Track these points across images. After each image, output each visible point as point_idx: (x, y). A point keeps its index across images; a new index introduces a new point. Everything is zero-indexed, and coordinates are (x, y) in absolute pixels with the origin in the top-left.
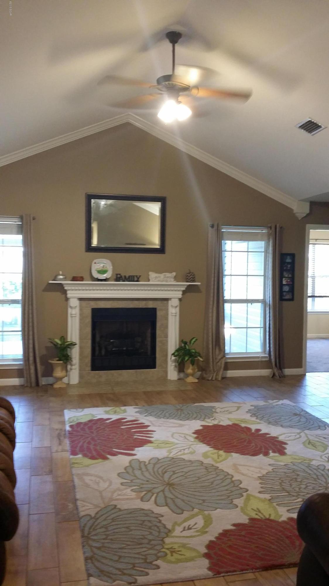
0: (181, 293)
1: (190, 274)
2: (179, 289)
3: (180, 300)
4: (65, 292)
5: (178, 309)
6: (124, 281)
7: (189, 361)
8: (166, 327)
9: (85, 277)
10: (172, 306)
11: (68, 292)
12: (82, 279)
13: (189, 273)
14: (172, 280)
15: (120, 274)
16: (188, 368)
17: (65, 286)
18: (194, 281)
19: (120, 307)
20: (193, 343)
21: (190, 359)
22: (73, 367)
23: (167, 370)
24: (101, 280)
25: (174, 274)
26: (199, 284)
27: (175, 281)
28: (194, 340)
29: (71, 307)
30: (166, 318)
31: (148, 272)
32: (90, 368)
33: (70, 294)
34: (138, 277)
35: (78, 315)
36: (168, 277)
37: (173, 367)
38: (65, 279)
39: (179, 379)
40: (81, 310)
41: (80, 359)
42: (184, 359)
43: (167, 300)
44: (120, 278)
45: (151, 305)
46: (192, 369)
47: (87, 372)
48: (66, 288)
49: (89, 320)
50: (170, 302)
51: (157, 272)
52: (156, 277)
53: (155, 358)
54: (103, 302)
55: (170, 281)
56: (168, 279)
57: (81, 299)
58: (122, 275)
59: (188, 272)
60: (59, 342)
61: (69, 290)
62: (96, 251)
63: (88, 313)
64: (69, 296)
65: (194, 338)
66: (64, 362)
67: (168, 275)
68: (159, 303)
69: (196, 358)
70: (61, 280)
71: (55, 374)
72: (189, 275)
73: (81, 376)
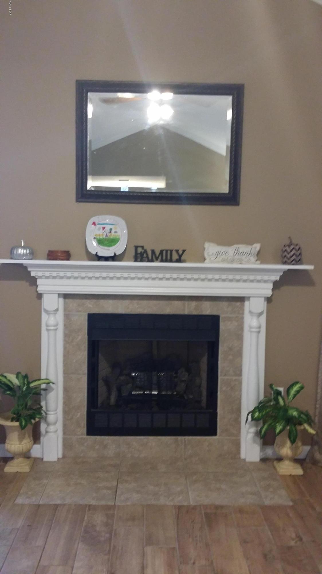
0: (271, 286)
1: (292, 247)
2: (266, 278)
3: (269, 300)
4: (33, 281)
5: (263, 318)
6: (152, 261)
7: (286, 433)
8: (239, 354)
9: (72, 252)
10: (250, 312)
11: (39, 282)
12: (67, 256)
13: (289, 246)
14: (253, 259)
15: (143, 247)
16: (283, 445)
17: (29, 269)
18: (299, 262)
19: (146, 311)
20: (295, 396)
21: (288, 428)
22: (52, 428)
23: (240, 439)
24: (107, 259)
25: (257, 246)
26: (310, 267)
27: (259, 262)
28: (296, 388)
29: (47, 312)
30: (240, 337)
31: (204, 243)
32: (84, 430)
33: (42, 286)
34: (180, 252)
35: (61, 327)
36: (243, 253)
37: (251, 436)
38: (33, 255)
39: (264, 460)
40: (67, 316)
41: (66, 412)
42: (275, 429)
43: (241, 299)
44: (142, 254)
45: (207, 309)
46: (291, 449)
47: (79, 437)
48: (33, 274)
49: (82, 337)
50: (247, 303)
51: (220, 243)
52: (218, 254)
53: (214, 415)
54: (111, 302)
55: (249, 262)
56: (243, 257)
57: (66, 296)
58: (145, 248)
59: (287, 242)
60: (15, 381)
61: (41, 277)
62: (98, 200)
63: (82, 322)
64: (40, 289)
65: (296, 383)
66: (21, 425)
67: (243, 248)
68: (224, 305)
69: (302, 427)
70: (21, 257)
71: (9, 445)
72: (289, 250)
73: (67, 445)
